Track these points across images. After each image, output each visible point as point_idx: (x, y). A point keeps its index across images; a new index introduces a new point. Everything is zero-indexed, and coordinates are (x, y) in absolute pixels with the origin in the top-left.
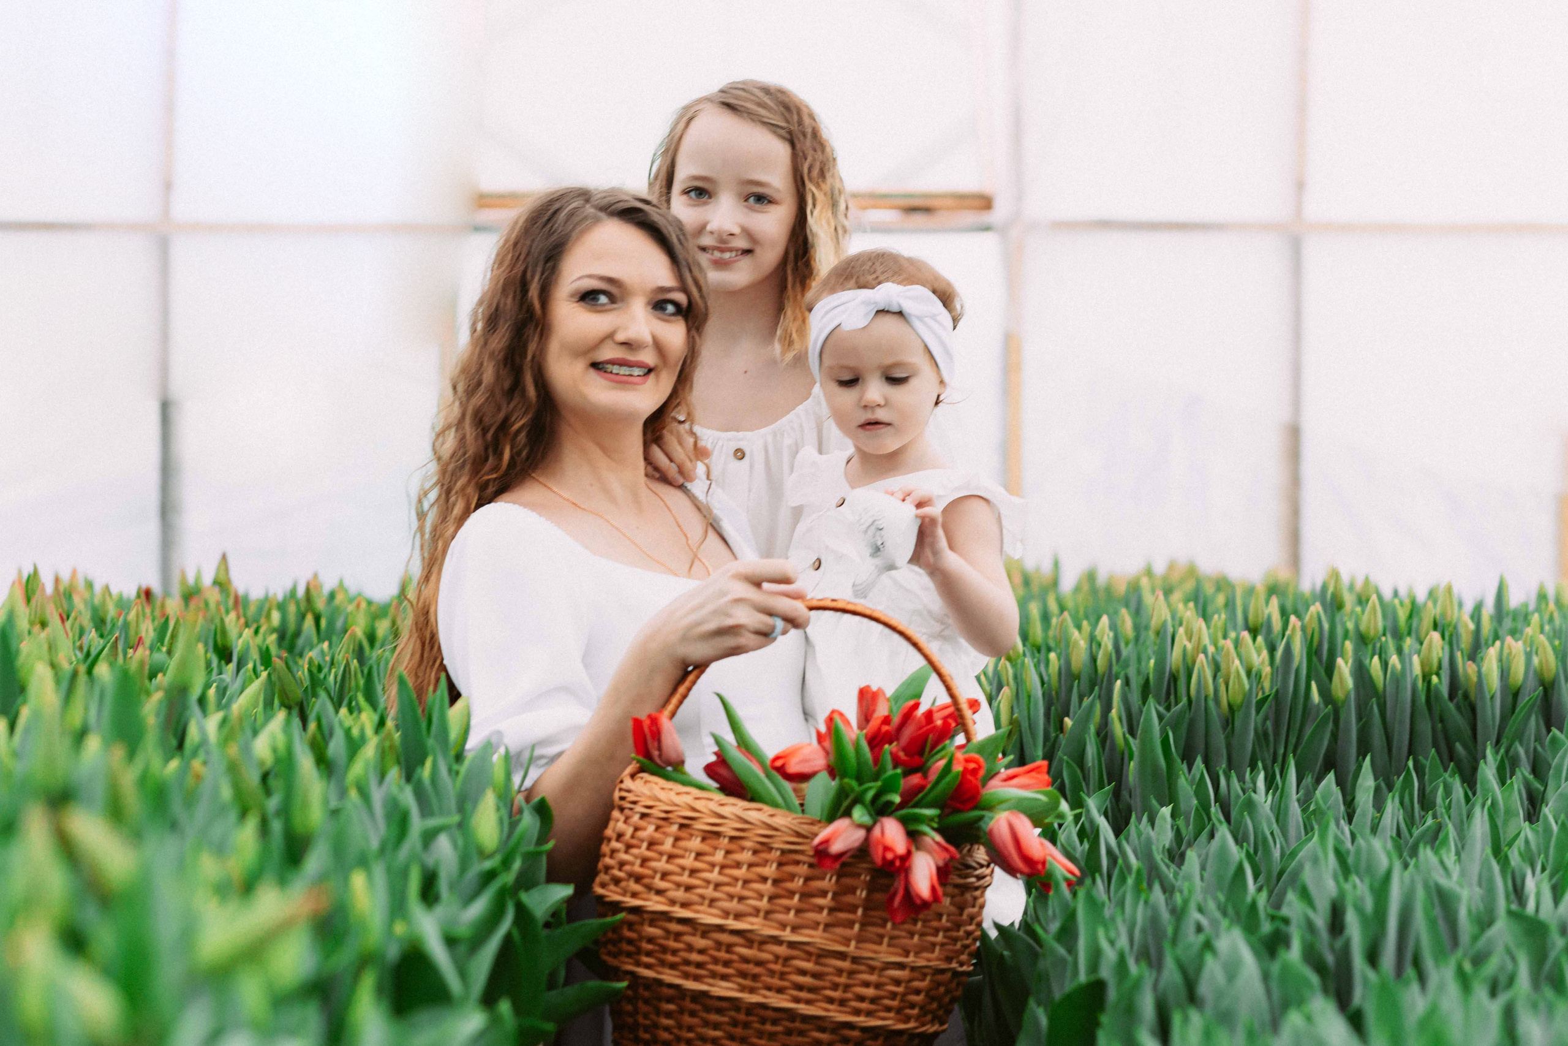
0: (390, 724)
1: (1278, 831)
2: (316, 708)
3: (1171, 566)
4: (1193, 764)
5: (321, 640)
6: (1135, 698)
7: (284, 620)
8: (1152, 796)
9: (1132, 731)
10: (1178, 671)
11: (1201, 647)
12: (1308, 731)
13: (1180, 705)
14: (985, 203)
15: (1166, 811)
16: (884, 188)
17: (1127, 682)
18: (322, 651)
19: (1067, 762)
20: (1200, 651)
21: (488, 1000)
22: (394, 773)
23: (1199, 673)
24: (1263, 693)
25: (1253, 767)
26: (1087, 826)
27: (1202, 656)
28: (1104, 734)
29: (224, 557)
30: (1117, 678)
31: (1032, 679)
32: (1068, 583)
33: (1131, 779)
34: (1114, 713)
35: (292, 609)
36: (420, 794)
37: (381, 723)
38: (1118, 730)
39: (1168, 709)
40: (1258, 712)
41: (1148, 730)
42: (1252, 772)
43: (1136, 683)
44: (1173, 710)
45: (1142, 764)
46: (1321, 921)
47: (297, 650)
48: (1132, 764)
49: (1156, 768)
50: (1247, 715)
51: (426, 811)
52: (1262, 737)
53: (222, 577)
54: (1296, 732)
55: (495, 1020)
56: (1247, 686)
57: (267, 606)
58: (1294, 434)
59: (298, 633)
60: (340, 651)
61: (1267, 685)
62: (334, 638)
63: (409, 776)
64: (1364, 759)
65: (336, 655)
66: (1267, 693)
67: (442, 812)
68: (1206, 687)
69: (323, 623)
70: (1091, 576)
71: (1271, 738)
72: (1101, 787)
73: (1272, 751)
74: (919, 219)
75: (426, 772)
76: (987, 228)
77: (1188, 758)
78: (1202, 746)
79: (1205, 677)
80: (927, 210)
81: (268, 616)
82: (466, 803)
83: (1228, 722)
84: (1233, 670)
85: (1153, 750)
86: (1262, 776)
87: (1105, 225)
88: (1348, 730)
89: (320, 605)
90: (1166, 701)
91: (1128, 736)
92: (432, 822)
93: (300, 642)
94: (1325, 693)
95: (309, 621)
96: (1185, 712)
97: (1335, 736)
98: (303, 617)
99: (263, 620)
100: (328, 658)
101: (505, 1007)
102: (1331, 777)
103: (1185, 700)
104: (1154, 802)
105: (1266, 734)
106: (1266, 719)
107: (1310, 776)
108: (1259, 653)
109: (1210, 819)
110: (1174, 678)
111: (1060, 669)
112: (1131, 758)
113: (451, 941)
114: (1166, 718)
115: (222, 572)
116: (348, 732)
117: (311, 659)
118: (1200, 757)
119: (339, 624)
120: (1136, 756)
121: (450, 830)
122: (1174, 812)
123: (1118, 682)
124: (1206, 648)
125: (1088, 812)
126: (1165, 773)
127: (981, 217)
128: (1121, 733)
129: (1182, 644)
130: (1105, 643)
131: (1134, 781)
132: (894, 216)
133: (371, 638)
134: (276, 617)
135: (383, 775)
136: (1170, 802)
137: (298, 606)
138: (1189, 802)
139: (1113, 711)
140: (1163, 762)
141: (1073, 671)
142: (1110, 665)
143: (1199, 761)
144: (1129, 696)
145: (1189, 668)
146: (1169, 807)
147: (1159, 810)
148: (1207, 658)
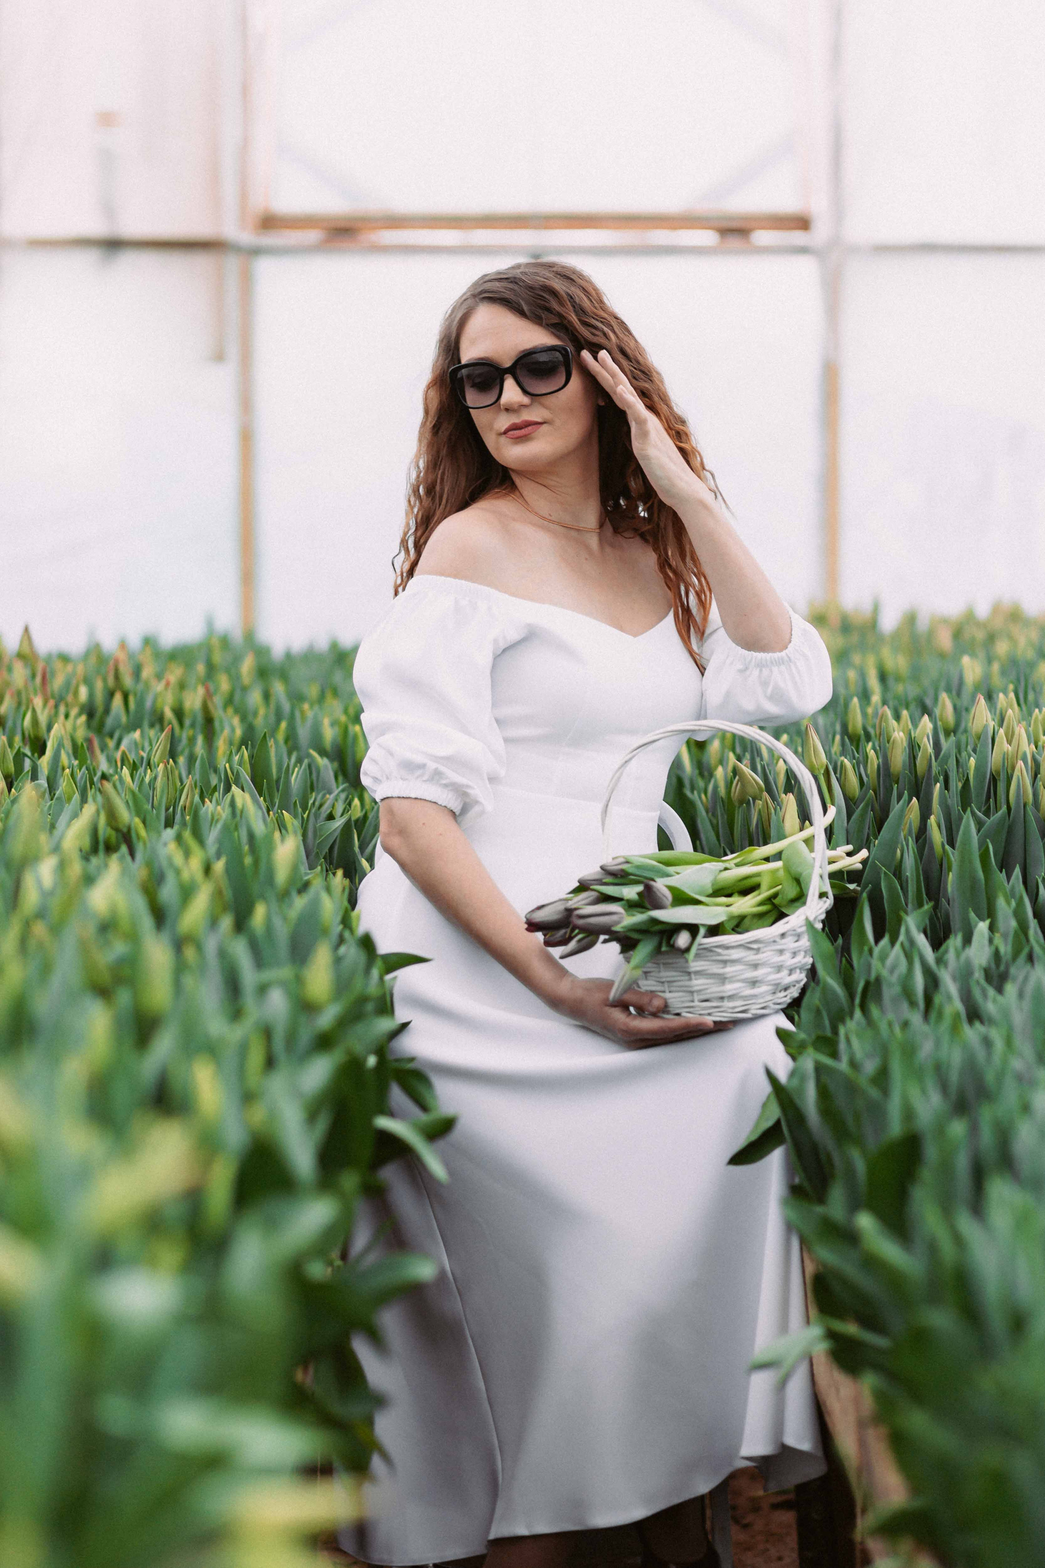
0: (216, 868)
3: (996, 609)
4: (1011, 876)
6: (954, 801)
7: (91, 695)
8: (970, 909)
9: (951, 842)
10: (998, 773)
11: (1020, 754)
13: (1000, 813)
14: (802, 223)
15: (982, 927)
17: (946, 785)
19: (885, 873)
20: (1019, 757)
22: (227, 922)
23: (1018, 786)
26: (907, 944)
27: (1021, 763)
28: (922, 839)
29: (26, 630)
30: (937, 781)
31: (853, 779)
32: (889, 622)
33: (949, 889)
34: (932, 820)
35: (99, 685)
36: (255, 948)
37: (208, 869)
38: (937, 836)
39: (987, 813)
41: (967, 842)
43: (956, 785)
44: (992, 819)
45: (961, 877)
48: (951, 874)
49: (974, 880)
51: (259, 960)
53: (26, 650)
57: (74, 682)
59: (107, 710)
63: (241, 925)
67: (277, 963)
68: (1025, 791)
69: (132, 702)
72: (920, 905)
74: (734, 242)
75: (258, 922)
76: (803, 250)
77: (1005, 865)
78: (1021, 854)
79: (1024, 784)
80: (740, 232)
81: (76, 693)
85: (971, 862)
89: (128, 681)
90: (986, 804)
91: (947, 847)
92: (265, 975)
93: (110, 722)
95: (118, 700)
96: (1005, 820)
98: (111, 695)
103: (1004, 808)
104: (972, 915)
109: (1028, 940)
110: (994, 779)
111: (879, 766)
112: (950, 869)
114: (987, 824)
115: (26, 643)
116: (178, 875)
117: (124, 753)
118: (1018, 865)
119: (148, 704)
120: (955, 866)
121: (283, 984)
122: (992, 928)
123: (938, 784)
124: (1025, 754)
125: (908, 932)
126: (984, 886)
127: (797, 237)
128: (940, 843)
129: (1003, 746)
130: (925, 745)
131: (953, 891)
132: (707, 238)
133: (179, 713)
134: (83, 692)
135: (213, 922)
136: (989, 917)
137: (105, 680)
138: (1008, 921)
139: (932, 817)
140: (981, 874)
141: (892, 770)
142: (930, 767)
143: (1017, 871)
144: (949, 801)
145: (1009, 772)
146: (988, 922)
147: (976, 925)
148: (1026, 763)
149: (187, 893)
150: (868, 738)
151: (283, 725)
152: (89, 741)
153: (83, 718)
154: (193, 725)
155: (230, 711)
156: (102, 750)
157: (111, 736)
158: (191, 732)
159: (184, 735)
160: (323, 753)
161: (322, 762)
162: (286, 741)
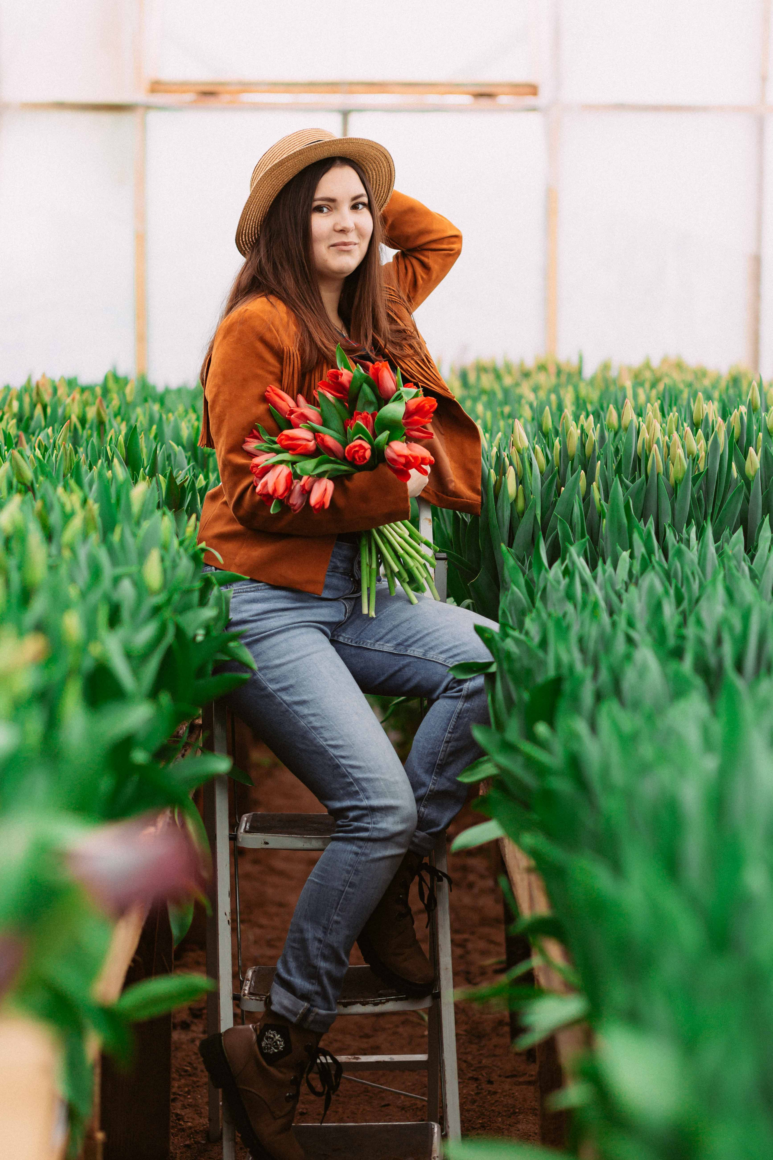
0: (90, 501)
1: (699, 570)
2: (42, 491)
4: (647, 523)
5: (47, 426)
6: (610, 473)
7: (21, 408)
8: (617, 544)
9: (606, 499)
10: (640, 455)
11: (656, 438)
12: (729, 496)
13: (641, 479)
14: (533, 90)
15: (625, 554)
16: (460, 78)
17: (605, 463)
18: (48, 435)
20: (654, 442)
21: (153, 695)
22: (94, 537)
23: (653, 458)
24: (699, 471)
25: (689, 523)
26: (570, 565)
27: (655, 446)
28: (587, 499)
30: (599, 459)
32: (589, 371)
33: (604, 531)
34: (595, 485)
35: (27, 400)
36: (111, 552)
37: (85, 502)
38: (597, 495)
39: (633, 481)
40: (694, 485)
41: (615, 498)
42: (687, 527)
43: (612, 463)
44: (635, 484)
45: (611, 521)
46: (709, 639)
47: (31, 430)
48: (605, 521)
49: (620, 522)
50: (686, 486)
51: (115, 561)
52: (696, 502)
54: (721, 497)
55: (159, 707)
56: (686, 466)
58: (757, 261)
59: (31, 418)
60: (60, 438)
61: (702, 466)
62: (56, 425)
63: (105, 538)
64: (766, 517)
65: (57, 440)
66: (702, 470)
67: (127, 563)
68: (658, 467)
69: (49, 410)
70: (606, 367)
71: (703, 502)
72: (583, 536)
73: (703, 511)
74: (484, 102)
75: (116, 537)
76: (533, 109)
77: (643, 516)
78: (654, 509)
79: (657, 461)
80: (490, 95)
81: (10, 404)
82: (142, 555)
83: (673, 492)
84: (677, 456)
85: (618, 511)
86: (694, 530)
87: (620, 107)
88: (756, 497)
89: (47, 398)
90: (631, 475)
91: (603, 502)
92: (119, 570)
93: (33, 424)
94: (741, 469)
95: (39, 410)
96: (643, 484)
97: (747, 499)
98: (34, 406)
99: (6, 408)
100: (52, 441)
101: (165, 698)
102: (740, 530)
103: (643, 476)
104: (618, 547)
105: (699, 499)
106: (700, 488)
107: (728, 530)
108: (698, 443)
109: (651, 562)
110: (638, 459)
111: (561, 452)
112: (604, 517)
113: (129, 655)
114: (631, 488)
116: (63, 506)
117: (40, 441)
118: (651, 516)
119: (60, 411)
120: (607, 515)
121: (130, 576)
122: (632, 556)
123: (599, 462)
124: (658, 440)
125: (571, 556)
126: (627, 528)
127: (529, 100)
128: (598, 499)
129: (644, 435)
130: (591, 435)
131: (606, 532)
132: (466, 100)
133: (83, 421)
134: (15, 405)
135: (85, 536)
136: (630, 548)
137: (31, 397)
138: (640, 549)
139: (594, 483)
140: (625, 521)
141: (569, 453)
142: (594, 450)
143: (651, 520)
144: (607, 473)
145: (648, 453)
146: (629, 551)
147: (621, 553)
148: (659, 447)
149: (67, 517)
150: (557, 434)
151: (154, 427)
152: (18, 437)
153: (14, 421)
154: (91, 428)
155: (119, 419)
156: (27, 443)
157: (33, 434)
158: (89, 432)
159: (84, 434)
160: (179, 443)
161: (178, 449)
162: (155, 437)
